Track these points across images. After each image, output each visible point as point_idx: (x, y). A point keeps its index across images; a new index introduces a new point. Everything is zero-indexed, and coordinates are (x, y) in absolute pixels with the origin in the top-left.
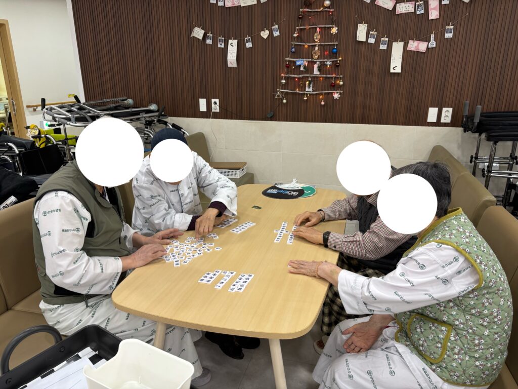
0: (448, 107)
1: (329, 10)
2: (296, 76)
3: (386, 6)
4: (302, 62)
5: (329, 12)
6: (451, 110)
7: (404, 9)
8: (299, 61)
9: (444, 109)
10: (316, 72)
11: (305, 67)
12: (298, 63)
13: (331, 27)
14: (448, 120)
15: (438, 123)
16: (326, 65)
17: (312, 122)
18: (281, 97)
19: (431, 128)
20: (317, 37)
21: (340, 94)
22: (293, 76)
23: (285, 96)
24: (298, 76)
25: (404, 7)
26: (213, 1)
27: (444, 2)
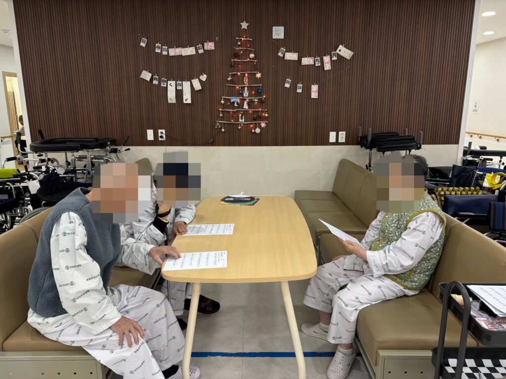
0: (342, 131)
1: (253, 60)
2: (231, 110)
3: (292, 59)
4: (236, 100)
5: (254, 62)
6: (344, 133)
7: (307, 62)
8: (232, 99)
9: (340, 133)
10: (246, 106)
11: (238, 104)
13: (255, 73)
14: (344, 141)
15: (337, 143)
16: (254, 102)
17: (245, 146)
18: (220, 127)
19: (332, 146)
20: (246, 81)
21: (266, 123)
22: (229, 110)
23: (223, 126)
24: (233, 110)
25: (307, 61)
26: (158, 51)
27: (333, 59)
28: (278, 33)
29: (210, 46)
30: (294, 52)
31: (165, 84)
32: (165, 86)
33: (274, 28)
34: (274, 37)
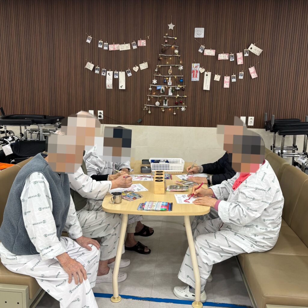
0: (251, 116)
1: (177, 55)
2: (157, 96)
3: (210, 55)
4: (161, 88)
5: (178, 57)
6: (253, 118)
9: (250, 118)
10: (170, 94)
11: (163, 91)
12: (158, 88)
13: (179, 66)
14: (252, 124)
18: (147, 109)
20: (170, 71)
21: (186, 108)
23: (149, 109)
24: (159, 96)
25: (222, 57)
26: (100, 46)
27: (245, 55)
28: (199, 33)
29: (142, 43)
30: (212, 49)
31: (105, 74)
32: (105, 75)
33: (196, 29)
34: (195, 37)
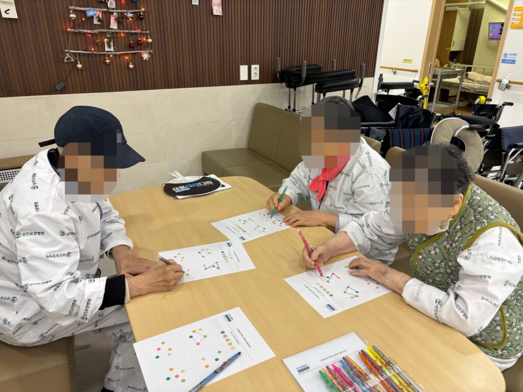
0: (255, 64)
2: (89, 31)
4: (94, 13)
6: (258, 66)
8: (89, 11)
9: (253, 67)
10: (114, 25)
11: (99, 20)
12: (90, 14)
14: (257, 78)
15: (249, 81)
16: (127, 18)
18: (72, 60)
19: (244, 85)
21: (150, 53)
22: (85, 31)
23: (78, 59)
24: (92, 32)
